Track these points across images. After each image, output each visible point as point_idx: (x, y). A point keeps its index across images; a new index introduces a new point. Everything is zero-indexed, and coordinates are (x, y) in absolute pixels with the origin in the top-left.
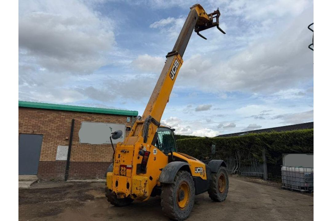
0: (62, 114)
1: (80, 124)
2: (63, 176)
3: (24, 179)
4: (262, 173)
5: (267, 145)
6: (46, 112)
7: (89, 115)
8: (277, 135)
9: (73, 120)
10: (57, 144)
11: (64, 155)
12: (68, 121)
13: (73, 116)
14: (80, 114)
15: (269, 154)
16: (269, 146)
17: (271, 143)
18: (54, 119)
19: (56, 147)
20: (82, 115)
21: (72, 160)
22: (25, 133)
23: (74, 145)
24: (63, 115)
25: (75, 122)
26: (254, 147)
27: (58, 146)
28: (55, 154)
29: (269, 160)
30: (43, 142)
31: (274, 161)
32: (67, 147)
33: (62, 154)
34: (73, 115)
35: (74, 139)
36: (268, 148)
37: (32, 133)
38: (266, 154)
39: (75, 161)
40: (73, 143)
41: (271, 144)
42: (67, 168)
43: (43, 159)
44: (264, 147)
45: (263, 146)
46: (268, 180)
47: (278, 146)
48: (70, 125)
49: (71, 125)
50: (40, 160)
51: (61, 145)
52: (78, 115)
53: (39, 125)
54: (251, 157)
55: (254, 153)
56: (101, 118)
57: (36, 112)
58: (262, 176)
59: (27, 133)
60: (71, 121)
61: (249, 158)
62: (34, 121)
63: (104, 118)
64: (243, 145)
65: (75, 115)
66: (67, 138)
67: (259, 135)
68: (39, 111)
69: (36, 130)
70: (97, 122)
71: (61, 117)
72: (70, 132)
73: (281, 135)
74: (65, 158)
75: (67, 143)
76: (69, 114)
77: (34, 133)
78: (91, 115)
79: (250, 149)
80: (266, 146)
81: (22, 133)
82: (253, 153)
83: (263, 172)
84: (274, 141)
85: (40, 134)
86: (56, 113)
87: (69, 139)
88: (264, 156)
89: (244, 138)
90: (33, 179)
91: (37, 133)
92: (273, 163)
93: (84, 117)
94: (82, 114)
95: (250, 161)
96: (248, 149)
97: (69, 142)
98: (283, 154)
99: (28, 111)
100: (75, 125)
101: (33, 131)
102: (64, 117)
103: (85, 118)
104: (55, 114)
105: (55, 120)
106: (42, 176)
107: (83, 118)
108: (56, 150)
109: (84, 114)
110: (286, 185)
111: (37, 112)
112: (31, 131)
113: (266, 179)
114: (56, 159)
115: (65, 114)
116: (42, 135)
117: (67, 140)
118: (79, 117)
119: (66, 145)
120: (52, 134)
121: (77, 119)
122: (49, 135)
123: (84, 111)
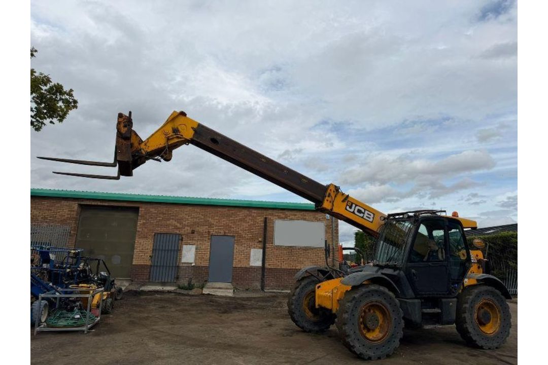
0: (253, 211)
1: (274, 223)
2: (258, 285)
3: (221, 287)
6: (236, 210)
7: (281, 211)
9: (266, 218)
10: (250, 247)
11: (258, 260)
12: (260, 220)
13: (265, 214)
14: (272, 211)
18: (245, 217)
19: (250, 251)
20: (274, 212)
21: (267, 266)
22: (216, 234)
23: (268, 248)
24: (254, 213)
25: (267, 220)
26: (510, 252)
27: (252, 250)
28: (248, 257)
30: (235, 245)
32: (261, 251)
33: (255, 258)
34: (265, 212)
35: (267, 241)
37: (224, 235)
39: (269, 267)
40: (267, 245)
42: (263, 276)
43: (236, 264)
49: (263, 225)
50: (234, 266)
51: (254, 248)
52: (270, 212)
53: (230, 225)
54: (506, 267)
55: (510, 260)
56: (296, 215)
57: (226, 210)
59: (219, 234)
60: (262, 219)
61: (503, 269)
62: (224, 221)
63: (299, 214)
64: (492, 249)
65: (267, 212)
66: (260, 239)
68: (229, 209)
69: (227, 231)
70: (291, 219)
71: (253, 214)
72: (262, 232)
74: (259, 264)
75: (261, 245)
76: (260, 211)
77: (226, 234)
78: (284, 211)
79: (503, 255)
81: (214, 234)
82: (508, 261)
85: (232, 235)
87: (263, 241)
89: (493, 238)
90: (229, 287)
91: (229, 235)
93: (277, 214)
95: (505, 272)
96: (500, 254)
97: (263, 244)
100: (268, 225)
101: (225, 232)
103: (278, 216)
104: (246, 212)
106: (237, 284)
107: (276, 216)
108: (249, 254)
109: (277, 211)
112: (222, 233)
114: (251, 265)
115: (255, 211)
116: (234, 236)
117: (260, 241)
118: (272, 215)
119: (260, 248)
120: (244, 235)
121: (269, 217)
122: (241, 236)
123: (277, 207)
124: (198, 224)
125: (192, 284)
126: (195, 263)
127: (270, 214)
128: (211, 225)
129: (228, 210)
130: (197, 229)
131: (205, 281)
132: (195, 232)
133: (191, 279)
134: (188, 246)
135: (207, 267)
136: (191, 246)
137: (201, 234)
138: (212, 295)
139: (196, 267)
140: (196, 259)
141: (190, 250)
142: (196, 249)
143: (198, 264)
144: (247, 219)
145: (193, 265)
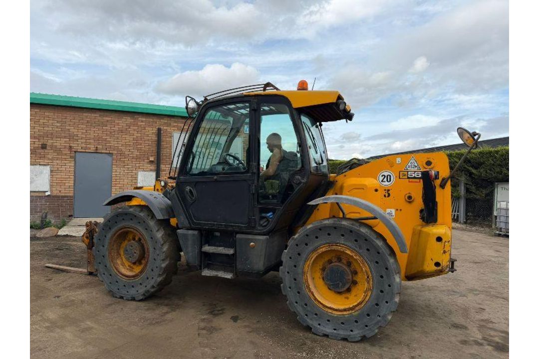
0: (140, 119)
1: (171, 137)
4: (456, 213)
5: (470, 168)
6: (114, 116)
7: (182, 121)
8: (490, 152)
9: (159, 130)
10: (136, 169)
12: (151, 132)
13: (159, 123)
14: (169, 119)
15: (471, 184)
16: (474, 171)
17: (477, 166)
18: (127, 127)
19: (136, 174)
20: (173, 122)
22: (82, 150)
23: (164, 170)
24: (142, 122)
25: (162, 132)
27: (139, 173)
29: (471, 192)
30: (113, 166)
31: (481, 194)
32: (154, 174)
34: (159, 120)
35: (163, 161)
36: (471, 174)
37: (95, 151)
38: (467, 184)
40: (163, 167)
41: (476, 168)
43: (116, 192)
44: (463, 172)
45: (463, 170)
46: (465, 223)
47: (490, 170)
48: (155, 138)
49: (157, 138)
51: (143, 170)
52: (166, 121)
53: (104, 137)
58: (456, 218)
59: (87, 151)
60: (155, 130)
62: (95, 132)
65: (162, 121)
66: (152, 159)
67: (457, 154)
68: (102, 114)
69: (101, 147)
71: (139, 123)
72: (154, 149)
73: (497, 152)
75: (153, 167)
76: (151, 119)
77: (98, 151)
80: (468, 171)
81: (78, 151)
83: (458, 212)
84: (483, 163)
85: (108, 152)
86: (129, 118)
87: (156, 161)
88: (463, 188)
91: (103, 152)
92: (478, 197)
93: (175, 124)
94: (172, 119)
97: (155, 165)
98: (496, 183)
99: (84, 114)
100: (163, 139)
101: (97, 147)
102: (144, 124)
103: (177, 127)
104: (128, 120)
105: (130, 130)
107: (174, 126)
108: (136, 178)
109: (176, 120)
110: (503, 230)
111: (98, 115)
112: (93, 149)
113: (462, 222)
115: (144, 119)
116: (110, 154)
117: (151, 162)
118: (169, 125)
119: (151, 170)
120: (126, 153)
121: (165, 128)
122: (122, 154)
123: (176, 114)
124: (51, 135)
125: (47, 220)
126: (51, 191)
127: (165, 123)
128: (72, 137)
129: (100, 116)
130: (50, 142)
131: (70, 216)
132: (48, 148)
133: (46, 213)
134: (38, 167)
135: (70, 197)
136: (42, 167)
137: (58, 151)
138: (71, 236)
139: (54, 196)
140: (51, 186)
141: (41, 173)
142: (51, 171)
143: (55, 193)
144: (131, 130)
145: (47, 194)
